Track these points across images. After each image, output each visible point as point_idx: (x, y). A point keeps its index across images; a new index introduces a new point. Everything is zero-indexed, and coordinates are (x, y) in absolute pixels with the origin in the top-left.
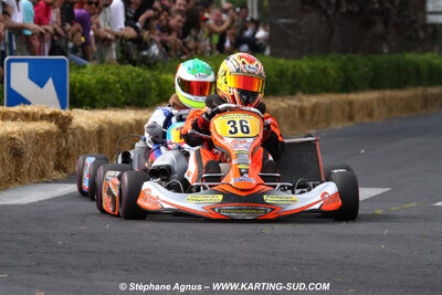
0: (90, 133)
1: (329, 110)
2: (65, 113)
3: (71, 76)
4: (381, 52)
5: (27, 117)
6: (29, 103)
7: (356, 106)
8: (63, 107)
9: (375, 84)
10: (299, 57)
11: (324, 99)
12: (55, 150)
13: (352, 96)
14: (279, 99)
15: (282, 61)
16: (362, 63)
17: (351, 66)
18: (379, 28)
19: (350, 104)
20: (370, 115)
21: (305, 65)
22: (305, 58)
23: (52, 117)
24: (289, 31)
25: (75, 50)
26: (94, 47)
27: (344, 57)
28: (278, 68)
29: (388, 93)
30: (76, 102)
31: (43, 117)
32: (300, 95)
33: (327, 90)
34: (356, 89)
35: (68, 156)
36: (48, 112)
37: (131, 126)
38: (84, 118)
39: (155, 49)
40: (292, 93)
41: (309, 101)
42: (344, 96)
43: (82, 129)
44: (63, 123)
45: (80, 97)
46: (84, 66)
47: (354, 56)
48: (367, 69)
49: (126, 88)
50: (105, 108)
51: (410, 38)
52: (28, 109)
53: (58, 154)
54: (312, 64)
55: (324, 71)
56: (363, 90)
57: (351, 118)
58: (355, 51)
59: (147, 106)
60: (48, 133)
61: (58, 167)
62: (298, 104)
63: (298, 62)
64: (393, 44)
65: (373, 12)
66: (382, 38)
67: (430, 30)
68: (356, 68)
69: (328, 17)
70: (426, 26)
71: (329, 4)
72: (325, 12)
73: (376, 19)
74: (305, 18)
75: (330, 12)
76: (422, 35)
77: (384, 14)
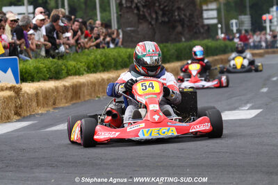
0: (32, 95)
2: (17, 85)
3: (20, 66)
4: (180, 41)
8: (17, 82)
9: (178, 58)
12: (14, 105)
15: (129, 50)
16: (172, 47)
17: (165, 50)
18: (179, 28)
23: (11, 88)
24: (132, 34)
25: (21, 52)
27: (161, 45)
28: (128, 54)
30: (24, 80)
31: (7, 89)
35: (21, 108)
36: (9, 86)
37: (53, 90)
38: (29, 88)
43: (28, 94)
44: (17, 91)
45: (25, 77)
46: (27, 60)
47: (167, 44)
48: (173, 51)
49: (49, 70)
50: (39, 81)
51: (196, 33)
53: (16, 107)
56: (173, 62)
58: (167, 42)
59: (60, 79)
60: (10, 97)
61: (17, 114)
64: (187, 36)
65: (176, 21)
66: (181, 34)
67: (206, 28)
68: (168, 50)
69: (152, 25)
70: (204, 26)
71: (152, 18)
72: (150, 23)
73: (177, 24)
74: (141, 27)
75: (153, 23)
76: (202, 30)
77: (181, 21)
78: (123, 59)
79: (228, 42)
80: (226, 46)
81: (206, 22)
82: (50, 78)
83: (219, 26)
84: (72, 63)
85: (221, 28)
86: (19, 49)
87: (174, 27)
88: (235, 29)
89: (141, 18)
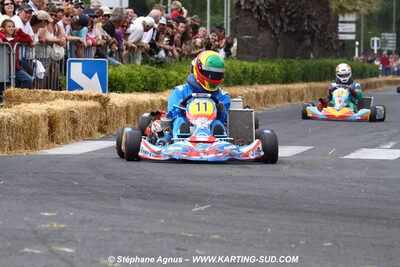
0: (121, 108)
1: (275, 95)
2: (105, 95)
3: (109, 71)
4: (308, 58)
5: (81, 97)
6: (82, 89)
7: (293, 93)
8: (104, 91)
9: (305, 79)
10: (256, 60)
11: (272, 88)
12: (98, 119)
13: (290, 86)
14: (243, 88)
15: (245, 63)
16: (298, 64)
17: (290, 67)
18: (308, 42)
19: (289, 91)
20: (302, 98)
21: (260, 66)
22: (260, 61)
23: (97, 98)
24: (250, 44)
25: (111, 55)
26: (125, 52)
27: (285, 61)
28: (243, 67)
29: (313, 84)
30: (112, 89)
31: (90, 98)
32: (257, 85)
33: (274, 82)
34: (292, 82)
35: (106, 123)
36: (94, 94)
37: (147, 104)
38: (118, 99)
39: (162, 54)
40: (251, 84)
41: (262, 89)
42: (285, 86)
43: (116, 107)
44: (104, 102)
45: (115, 85)
47: (295, 61)
48: (299, 69)
49: (144, 79)
50: (131, 92)
51: (327, 49)
52: (81, 92)
53: (101, 122)
54: (264, 65)
55: (273, 70)
56: (297, 82)
57: (289, 101)
58: (293, 56)
59: (158, 91)
60: (94, 108)
61: (101, 130)
62: (255, 91)
63: (256, 64)
64: (317, 53)
65: (305, 32)
66: (310, 49)
67: (341, 44)
68: (293, 68)
69: (276, 35)
70: (338, 41)
71: (276, 26)
72: (273, 32)
73: (307, 36)
74: (261, 36)
75: (276, 32)
76: (335, 47)
77: (311, 33)
78: (236, 73)
79: (366, 65)
80: (364, 69)
81: (341, 37)
82: (145, 90)
83: (357, 43)
84: (174, 73)
85: (359, 47)
86: (109, 50)
87: (301, 40)
88: (376, 48)
89: (263, 25)
